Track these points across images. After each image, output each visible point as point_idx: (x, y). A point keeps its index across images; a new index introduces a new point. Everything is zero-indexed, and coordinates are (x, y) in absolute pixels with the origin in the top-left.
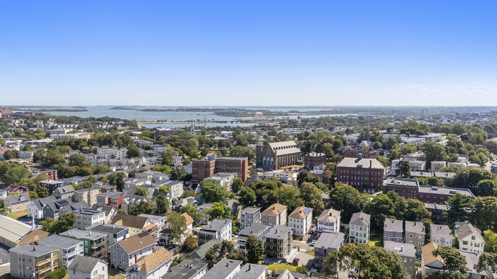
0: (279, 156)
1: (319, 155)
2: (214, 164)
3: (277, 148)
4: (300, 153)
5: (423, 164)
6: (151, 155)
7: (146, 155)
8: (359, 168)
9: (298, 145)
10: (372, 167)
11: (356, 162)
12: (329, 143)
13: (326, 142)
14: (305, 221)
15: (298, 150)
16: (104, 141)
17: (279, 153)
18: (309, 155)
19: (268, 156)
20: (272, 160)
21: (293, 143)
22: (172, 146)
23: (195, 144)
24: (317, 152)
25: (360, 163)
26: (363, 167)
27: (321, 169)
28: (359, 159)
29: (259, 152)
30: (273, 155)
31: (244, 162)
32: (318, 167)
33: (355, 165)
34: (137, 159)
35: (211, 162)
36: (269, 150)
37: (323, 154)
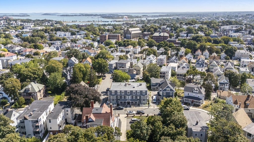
0: (132, 34)
1: (148, 33)
2: (108, 36)
3: (132, 31)
4: (141, 33)
5: (185, 35)
6: (80, 34)
7: (78, 34)
8: (160, 36)
9: (140, 30)
10: (164, 36)
11: (159, 34)
12: (152, 29)
13: (151, 28)
14: (138, 49)
15: (140, 32)
16: (57, 29)
17: (133, 32)
18: (144, 33)
19: (128, 34)
20: (130, 35)
21: (138, 29)
22: (88, 31)
23: (97, 30)
24: (147, 32)
25: (160, 34)
26: (161, 36)
27: (147, 37)
28: (160, 33)
29: (125, 32)
30: (130, 34)
31: (119, 35)
32: (146, 37)
33: (158, 35)
34: (76, 36)
35: (107, 35)
36: (128, 32)
37: (149, 33)
